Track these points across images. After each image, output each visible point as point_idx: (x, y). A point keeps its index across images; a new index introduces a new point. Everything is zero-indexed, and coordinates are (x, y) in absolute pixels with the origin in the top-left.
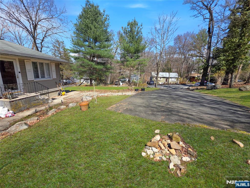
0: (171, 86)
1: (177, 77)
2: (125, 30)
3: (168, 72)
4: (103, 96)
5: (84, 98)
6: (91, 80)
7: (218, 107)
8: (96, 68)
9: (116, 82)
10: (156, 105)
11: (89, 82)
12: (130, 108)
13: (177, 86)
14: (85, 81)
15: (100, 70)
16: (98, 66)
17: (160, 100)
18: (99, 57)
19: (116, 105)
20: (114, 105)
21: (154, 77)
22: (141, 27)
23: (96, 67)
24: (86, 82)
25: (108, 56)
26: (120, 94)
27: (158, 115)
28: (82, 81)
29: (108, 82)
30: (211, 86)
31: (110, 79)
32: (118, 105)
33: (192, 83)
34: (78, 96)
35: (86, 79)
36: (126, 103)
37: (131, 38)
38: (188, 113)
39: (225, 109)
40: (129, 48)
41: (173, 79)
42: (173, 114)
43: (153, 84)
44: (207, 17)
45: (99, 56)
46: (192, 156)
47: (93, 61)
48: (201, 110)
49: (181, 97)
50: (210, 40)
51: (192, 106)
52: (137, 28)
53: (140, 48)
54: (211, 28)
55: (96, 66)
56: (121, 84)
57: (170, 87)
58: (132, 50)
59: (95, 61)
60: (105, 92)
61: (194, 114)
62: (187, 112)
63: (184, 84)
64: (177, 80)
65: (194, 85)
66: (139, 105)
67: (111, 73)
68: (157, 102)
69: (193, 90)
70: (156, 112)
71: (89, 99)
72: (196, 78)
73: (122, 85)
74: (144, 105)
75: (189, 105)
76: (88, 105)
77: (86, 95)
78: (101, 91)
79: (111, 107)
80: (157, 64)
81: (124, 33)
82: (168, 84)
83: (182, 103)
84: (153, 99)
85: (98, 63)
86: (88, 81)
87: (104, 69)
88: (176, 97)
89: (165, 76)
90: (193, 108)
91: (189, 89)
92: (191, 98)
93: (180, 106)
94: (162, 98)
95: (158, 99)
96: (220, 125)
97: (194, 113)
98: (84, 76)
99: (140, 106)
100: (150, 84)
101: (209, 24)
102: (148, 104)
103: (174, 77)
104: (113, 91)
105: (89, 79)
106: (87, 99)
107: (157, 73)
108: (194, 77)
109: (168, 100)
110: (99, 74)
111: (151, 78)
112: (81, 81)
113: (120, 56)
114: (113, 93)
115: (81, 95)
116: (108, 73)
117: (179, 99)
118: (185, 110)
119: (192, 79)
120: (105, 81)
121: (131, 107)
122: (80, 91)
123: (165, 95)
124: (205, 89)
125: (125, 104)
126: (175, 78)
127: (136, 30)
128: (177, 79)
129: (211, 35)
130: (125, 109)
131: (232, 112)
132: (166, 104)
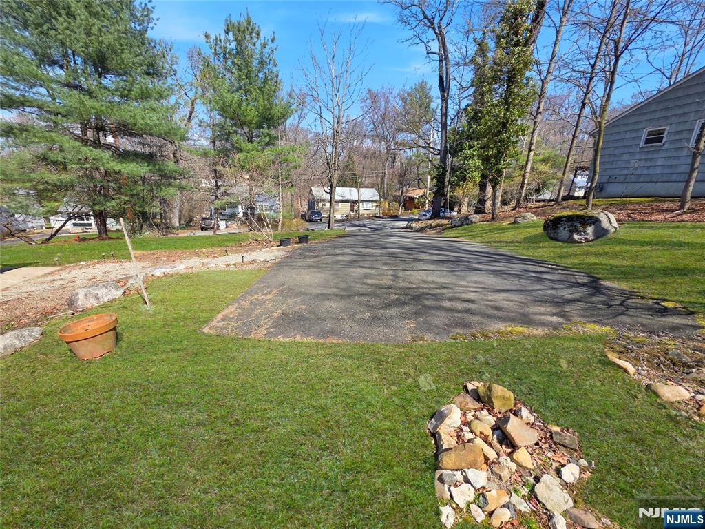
0: (366, 222)
1: (377, 198)
2: (216, 45)
3: (356, 187)
4: (172, 275)
5: (81, 296)
6: (101, 217)
7: (502, 269)
8: (119, 172)
9: (204, 219)
10: (367, 284)
11: (90, 225)
12: (295, 309)
13: (381, 221)
14: (73, 221)
15: (136, 182)
16: (124, 165)
17: (369, 268)
18: (124, 129)
19: (236, 305)
20: (231, 308)
21: (318, 201)
22: (273, 46)
23: (117, 169)
24: (75, 225)
25: (163, 129)
26: (233, 258)
27: (392, 317)
28: (56, 222)
29: (173, 221)
30: (461, 218)
31: (181, 212)
32: (246, 304)
33: (412, 213)
34: (45, 285)
35: (78, 212)
36: (270, 292)
37: (244, 77)
38: (459, 295)
39: (518, 273)
40: (239, 106)
41: (367, 206)
42: (430, 308)
43: (321, 220)
44: (432, 50)
45: (124, 126)
46: (572, 449)
47: (97, 144)
48: (479, 283)
49: (413, 253)
50: (444, 108)
51: (455, 275)
52: (258, 45)
53: (276, 111)
54: (445, 79)
55: (116, 166)
56: (222, 224)
57: (364, 226)
58: (252, 115)
59: (108, 147)
60: (173, 259)
61: (472, 296)
62: (455, 293)
63: (395, 217)
64: (376, 207)
65: (417, 218)
66: (319, 292)
67: (183, 189)
68: (367, 276)
69: (421, 230)
70: (381, 308)
71: (110, 297)
72: (416, 201)
73: (227, 227)
74: (334, 290)
75: (446, 273)
76: (115, 329)
77: (90, 277)
78: (153, 254)
79: (220, 316)
80: (328, 163)
81: (216, 54)
82: (359, 218)
83: (427, 269)
84: (349, 267)
85: (124, 156)
86: (85, 222)
87: (156, 178)
88: (401, 253)
89: (348, 197)
90: (461, 280)
91: (411, 228)
92: (437, 252)
93: (430, 279)
94: (368, 258)
95: (362, 264)
96: (543, 317)
97: (473, 294)
98: (67, 204)
99: (325, 297)
100: (311, 221)
101: (440, 69)
102: (343, 285)
103: (371, 199)
104: (204, 250)
105: (89, 215)
106: (97, 298)
107: (331, 190)
108: (412, 199)
109: (389, 264)
110: (133, 195)
111: (312, 205)
112: (53, 224)
113: (209, 133)
114: (205, 260)
115: (60, 283)
116: (171, 191)
117: (411, 257)
118: (445, 288)
119: (409, 203)
120: (161, 219)
121: (294, 305)
122: (54, 265)
123: (374, 251)
124: (448, 226)
125: (269, 297)
126: (371, 201)
127: (257, 51)
128: (375, 204)
129: (446, 94)
130: (276, 315)
131: (534, 277)
132: (391, 277)
